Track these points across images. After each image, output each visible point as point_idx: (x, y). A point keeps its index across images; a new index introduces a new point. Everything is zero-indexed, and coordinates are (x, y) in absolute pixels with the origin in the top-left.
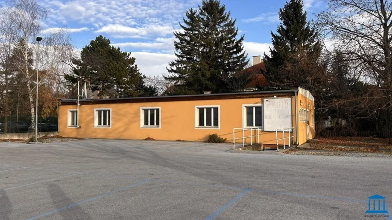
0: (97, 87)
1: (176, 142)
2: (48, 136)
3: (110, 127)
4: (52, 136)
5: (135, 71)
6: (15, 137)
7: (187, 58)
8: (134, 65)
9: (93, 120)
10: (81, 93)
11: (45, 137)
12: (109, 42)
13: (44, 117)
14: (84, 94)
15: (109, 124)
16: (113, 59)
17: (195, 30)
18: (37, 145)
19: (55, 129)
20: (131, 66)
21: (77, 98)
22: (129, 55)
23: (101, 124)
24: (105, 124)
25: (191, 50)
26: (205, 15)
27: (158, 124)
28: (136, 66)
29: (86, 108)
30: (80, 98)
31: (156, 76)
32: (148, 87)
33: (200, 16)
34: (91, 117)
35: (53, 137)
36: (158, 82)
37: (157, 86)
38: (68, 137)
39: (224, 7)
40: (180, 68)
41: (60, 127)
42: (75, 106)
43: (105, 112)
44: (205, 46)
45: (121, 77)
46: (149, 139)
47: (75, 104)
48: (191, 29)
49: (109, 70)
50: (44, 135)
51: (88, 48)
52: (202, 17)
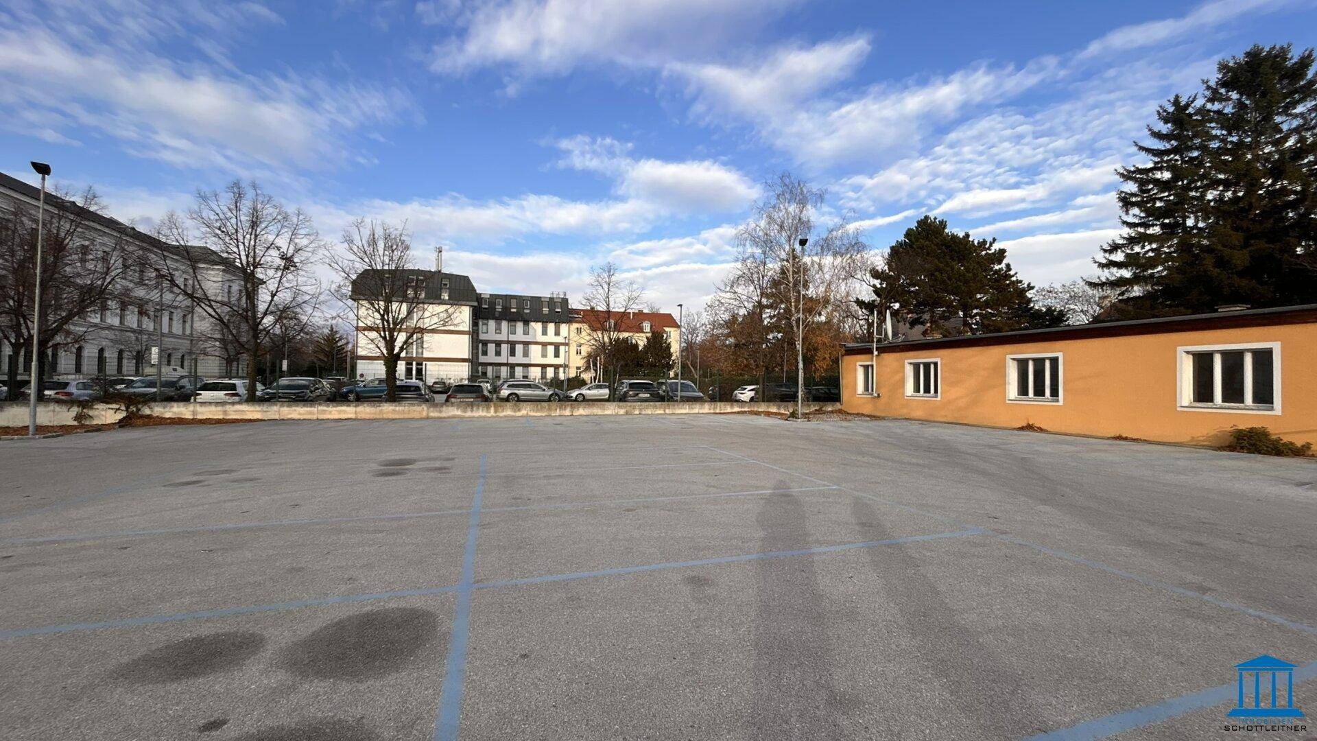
0: (921, 317)
1: (1110, 442)
2: (824, 409)
3: (937, 397)
4: (830, 409)
5: (1008, 277)
6: (774, 409)
7: (1163, 226)
8: (1003, 266)
9: (902, 382)
10: (879, 333)
11: (819, 412)
12: (943, 224)
13: (817, 376)
14: (886, 334)
15: (936, 391)
16: (952, 259)
17: (1191, 149)
18: (800, 423)
19: (836, 398)
20: (997, 267)
21: (873, 342)
22: (991, 245)
23: (919, 391)
24: (927, 390)
25: (1176, 204)
26: (1228, 99)
27: (1055, 393)
28: (1008, 266)
29: (890, 359)
30: (879, 341)
31: (1068, 284)
32: (1044, 309)
33: (1209, 106)
34: (898, 377)
35: (832, 412)
36: (1074, 298)
37: (1072, 307)
38: (858, 414)
39: (1310, 55)
40: (1138, 253)
41: (845, 394)
42: (868, 356)
43: (927, 366)
44: (1227, 184)
45: (971, 294)
46: (1029, 427)
47: (870, 351)
48: (1174, 151)
49: (943, 282)
50: (817, 408)
51: (901, 244)
52: (1217, 106)
